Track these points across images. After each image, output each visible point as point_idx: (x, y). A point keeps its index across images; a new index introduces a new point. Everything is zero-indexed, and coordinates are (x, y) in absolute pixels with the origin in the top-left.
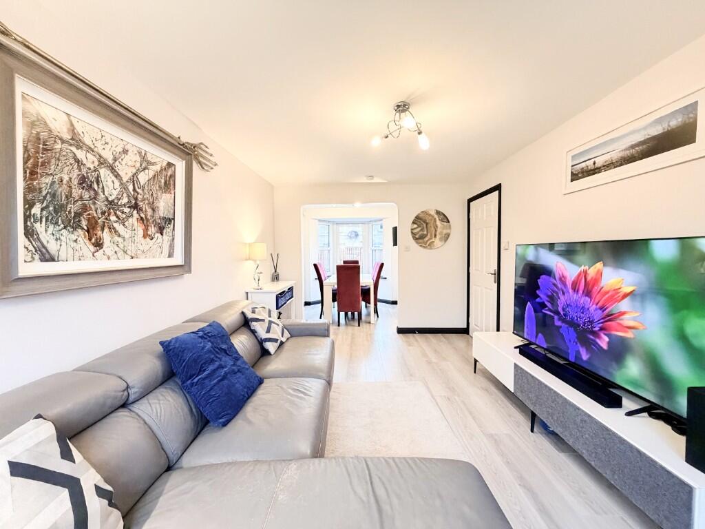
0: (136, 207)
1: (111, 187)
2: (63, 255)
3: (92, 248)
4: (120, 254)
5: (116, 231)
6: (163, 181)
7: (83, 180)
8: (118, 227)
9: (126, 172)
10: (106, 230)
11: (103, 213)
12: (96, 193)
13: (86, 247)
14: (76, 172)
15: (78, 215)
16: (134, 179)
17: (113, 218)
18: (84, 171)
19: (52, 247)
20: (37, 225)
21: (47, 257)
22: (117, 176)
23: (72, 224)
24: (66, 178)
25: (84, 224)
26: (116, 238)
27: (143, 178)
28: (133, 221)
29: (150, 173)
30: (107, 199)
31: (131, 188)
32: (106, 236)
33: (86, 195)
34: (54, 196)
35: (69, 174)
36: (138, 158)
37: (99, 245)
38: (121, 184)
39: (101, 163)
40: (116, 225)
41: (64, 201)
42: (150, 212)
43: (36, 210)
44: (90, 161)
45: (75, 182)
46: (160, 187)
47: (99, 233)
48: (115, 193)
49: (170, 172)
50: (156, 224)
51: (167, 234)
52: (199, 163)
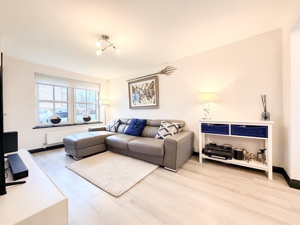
0: (146, 94)
4: (143, 104)
8: (143, 99)
9: (143, 89)
16: (145, 89)
17: (142, 97)
18: (138, 91)
26: (143, 101)
27: (146, 88)
28: (145, 97)
29: (148, 86)
36: (145, 85)
37: (140, 102)
38: (143, 91)
42: (148, 94)
48: (142, 93)
49: (153, 83)
50: (150, 96)
51: (153, 98)
52: (166, 74)
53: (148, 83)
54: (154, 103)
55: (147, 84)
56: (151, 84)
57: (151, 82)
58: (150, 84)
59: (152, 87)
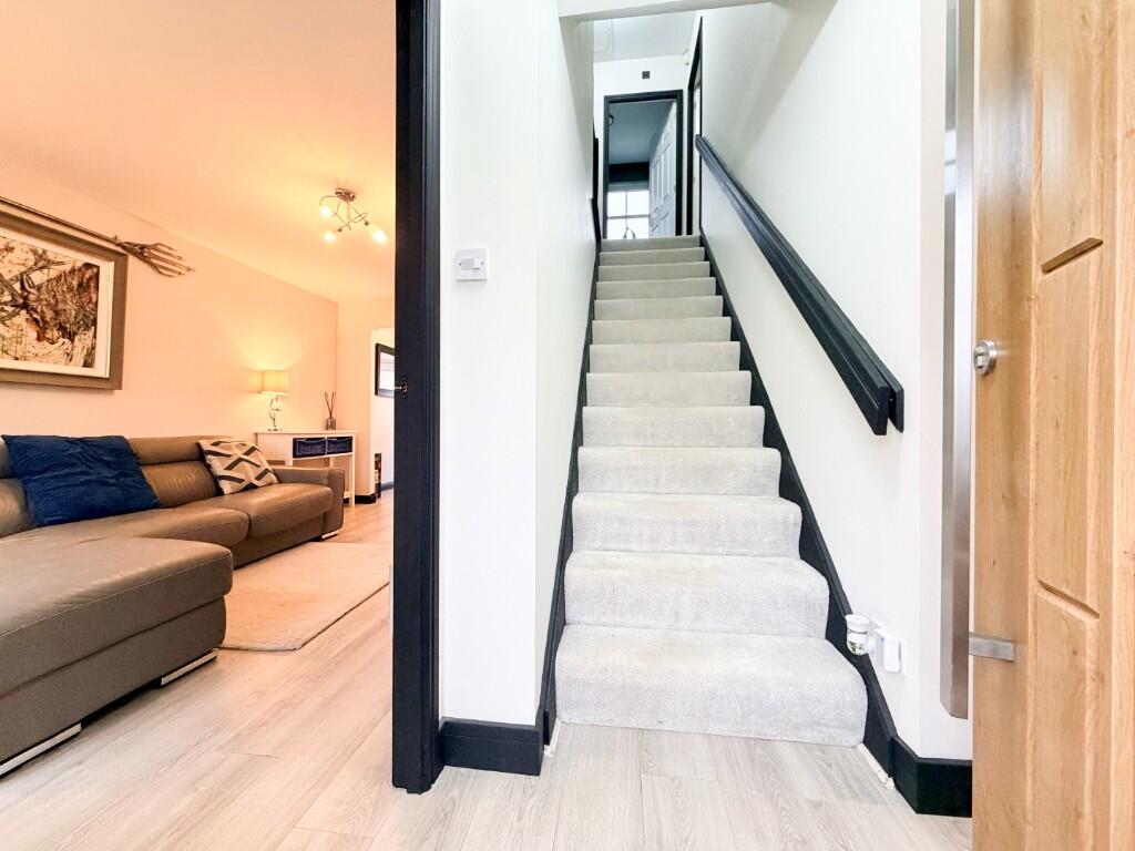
0: (25, 306)
6: (75, 283)
16: (22, 278)
27: (39, 277)
28: (21, 320)
29: (54, 272)
31: (17, 286)
36: (31, 256)
42: (50, 314)
46: (70, 289)
49: (88, 274)
50: (61, 328)
51: (83, 341)
52: (154, 266)
53: (50, 256)
54: (88, 364)
55: (43, 261)
56: (73, 271)
57: (79, 264)
58: (68, 268)
59: (80, 285)
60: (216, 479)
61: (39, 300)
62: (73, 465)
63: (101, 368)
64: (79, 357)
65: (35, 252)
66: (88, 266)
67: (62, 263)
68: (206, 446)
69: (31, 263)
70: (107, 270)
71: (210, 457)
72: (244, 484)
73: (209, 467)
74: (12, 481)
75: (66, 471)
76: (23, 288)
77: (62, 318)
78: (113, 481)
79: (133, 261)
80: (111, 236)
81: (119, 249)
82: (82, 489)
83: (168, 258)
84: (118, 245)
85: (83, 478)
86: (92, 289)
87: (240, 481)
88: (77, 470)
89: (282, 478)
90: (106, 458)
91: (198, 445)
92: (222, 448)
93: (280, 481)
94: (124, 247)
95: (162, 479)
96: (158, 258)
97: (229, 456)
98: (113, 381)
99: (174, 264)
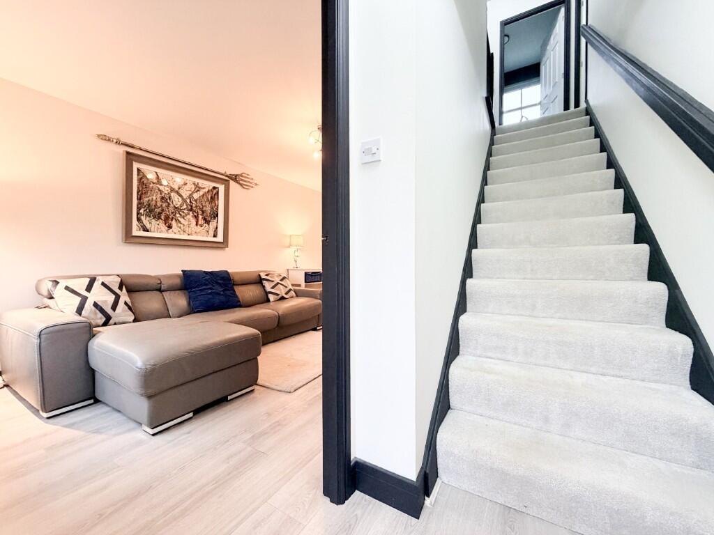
0: (191, 210)
1: (177, 201)
2: (152, 229)
3: (167, 228)
4: (182, 232)
5: (180, 222)
6: (209, 197)
7: (162, 198)
8: (182, 220)
9: (185, 194)
10: (174, 220)
11: (172, 213)
12: (169, 204)
13: (164, 227)
14: (159, 195)
15: (160, 213)
16: (190, 197)
17: (178, 215)
18: (163, 195)
19: (148, 226)
20: (142, 217)
21: (146, 230)
22: (180, 195)
23: (158, 217)
24: (154, 198)
25: (163, 217)
26: (179, 225)
27: (196, 196)
28: (190, 216)
29: (201, 193)
30: (175, 206)
31: (188, 201)
32: (174, 223)
33: (164, 205)
34: (149, 205)
35: (155, 197)
36: (193, 186)
37: (170, 227)
38: (183, 199)
39: (171, 191)
40: (179, 219)
41: (153, 207)
42: (200, 213)
43: (142, 211)
44: (166, 190)
45: (159, 200)
46: (208, 200)
47: (170, 222)
48: (179, 204)
49: (215, 191)
50: (205, 219)
51: (213, 224)
52: (241, 185)
53: (200, 185)
54: (215, 236)
55: (198, 188)
56: (209, 191)
57: (211, 188)
58: (207, 190)
59: (211, 197)
60: (267, 293)
61: (196, 207)
62: (207, 285)
63: (220, 238)
64: (212, 233)
65: (194, 184)
66: (214, 188)
67: (204, 188)
68: (263, 276)
69: (193, 189)
70: (222, 188)
71: (264, 282)
72: (279, 297)
73: (264, 287)
74: (186, 292)
75: (204, 287)
76: (190, 202)
77: (205, 214)
78: (222, 293)
79: (232, 183)
80: (223, 172)
81: (227, 178)
82: (210, 296)
83: (247, 180)
84: (227, 176)
85: (210, 291)
86: (216, 199)
87: (277, 295)
88: (208, 287)
89: (298, 294)
90: (220, 281)
91: (259, 275)
92: (271, 277)
93: (297, 296)
94: (228, 177)
95: (244, 293)
96: (242, 180)
97: (273, 281)
98: (224, 244)
99: (250, 182)
